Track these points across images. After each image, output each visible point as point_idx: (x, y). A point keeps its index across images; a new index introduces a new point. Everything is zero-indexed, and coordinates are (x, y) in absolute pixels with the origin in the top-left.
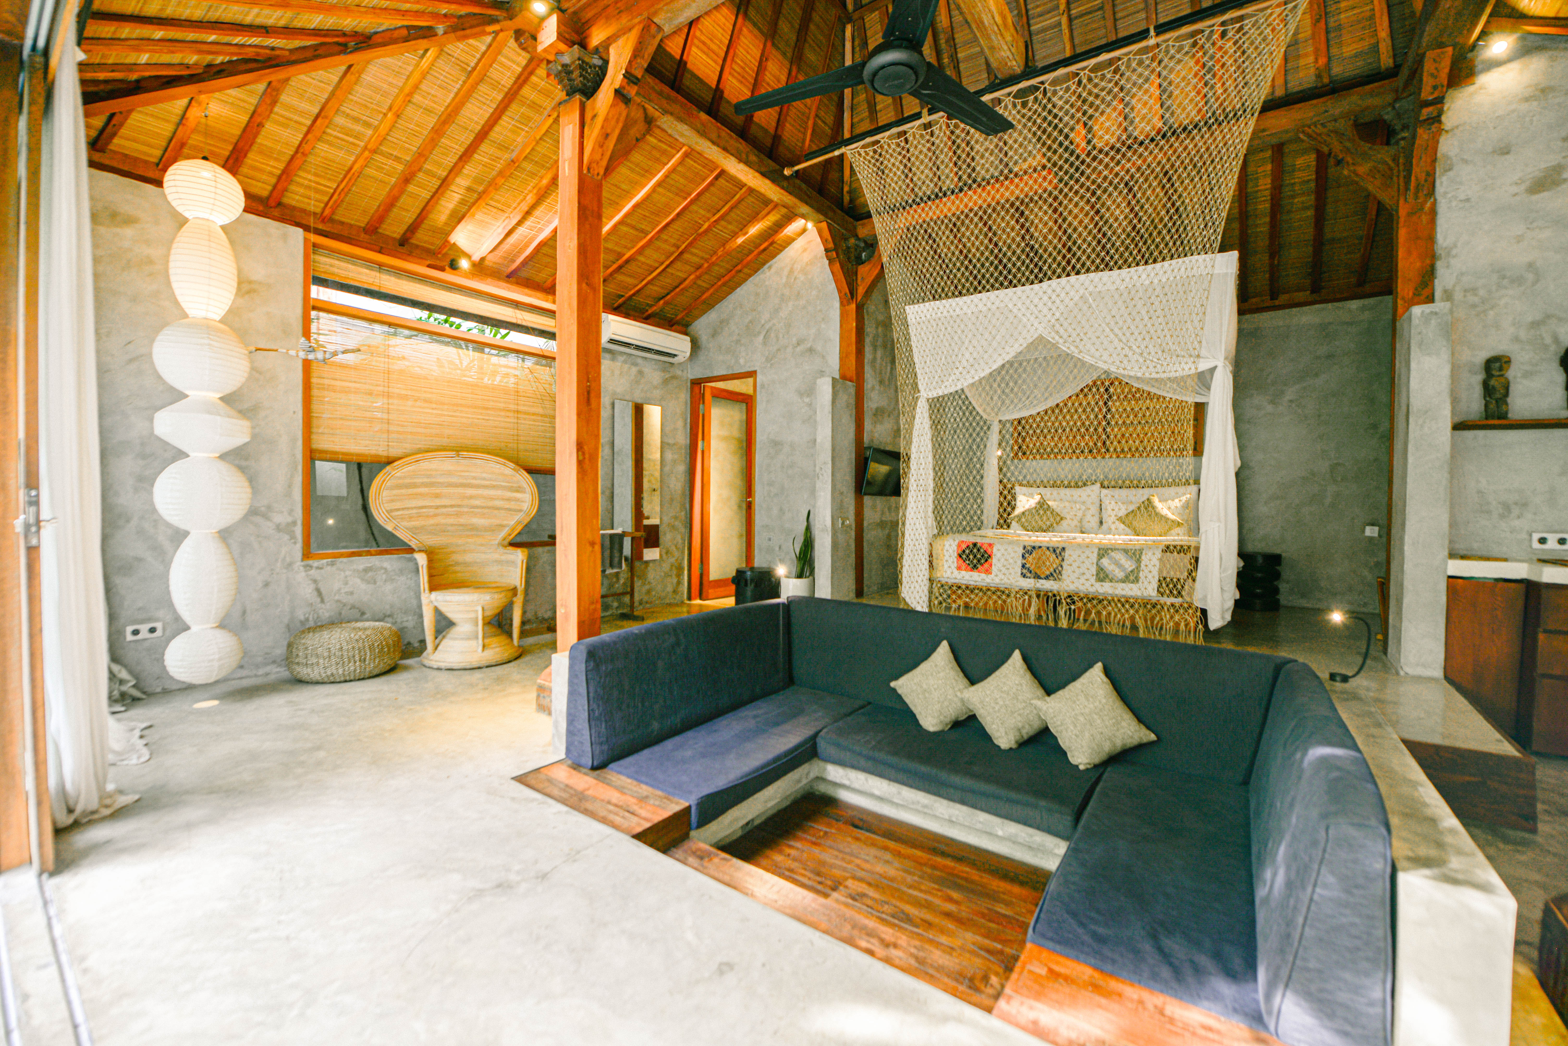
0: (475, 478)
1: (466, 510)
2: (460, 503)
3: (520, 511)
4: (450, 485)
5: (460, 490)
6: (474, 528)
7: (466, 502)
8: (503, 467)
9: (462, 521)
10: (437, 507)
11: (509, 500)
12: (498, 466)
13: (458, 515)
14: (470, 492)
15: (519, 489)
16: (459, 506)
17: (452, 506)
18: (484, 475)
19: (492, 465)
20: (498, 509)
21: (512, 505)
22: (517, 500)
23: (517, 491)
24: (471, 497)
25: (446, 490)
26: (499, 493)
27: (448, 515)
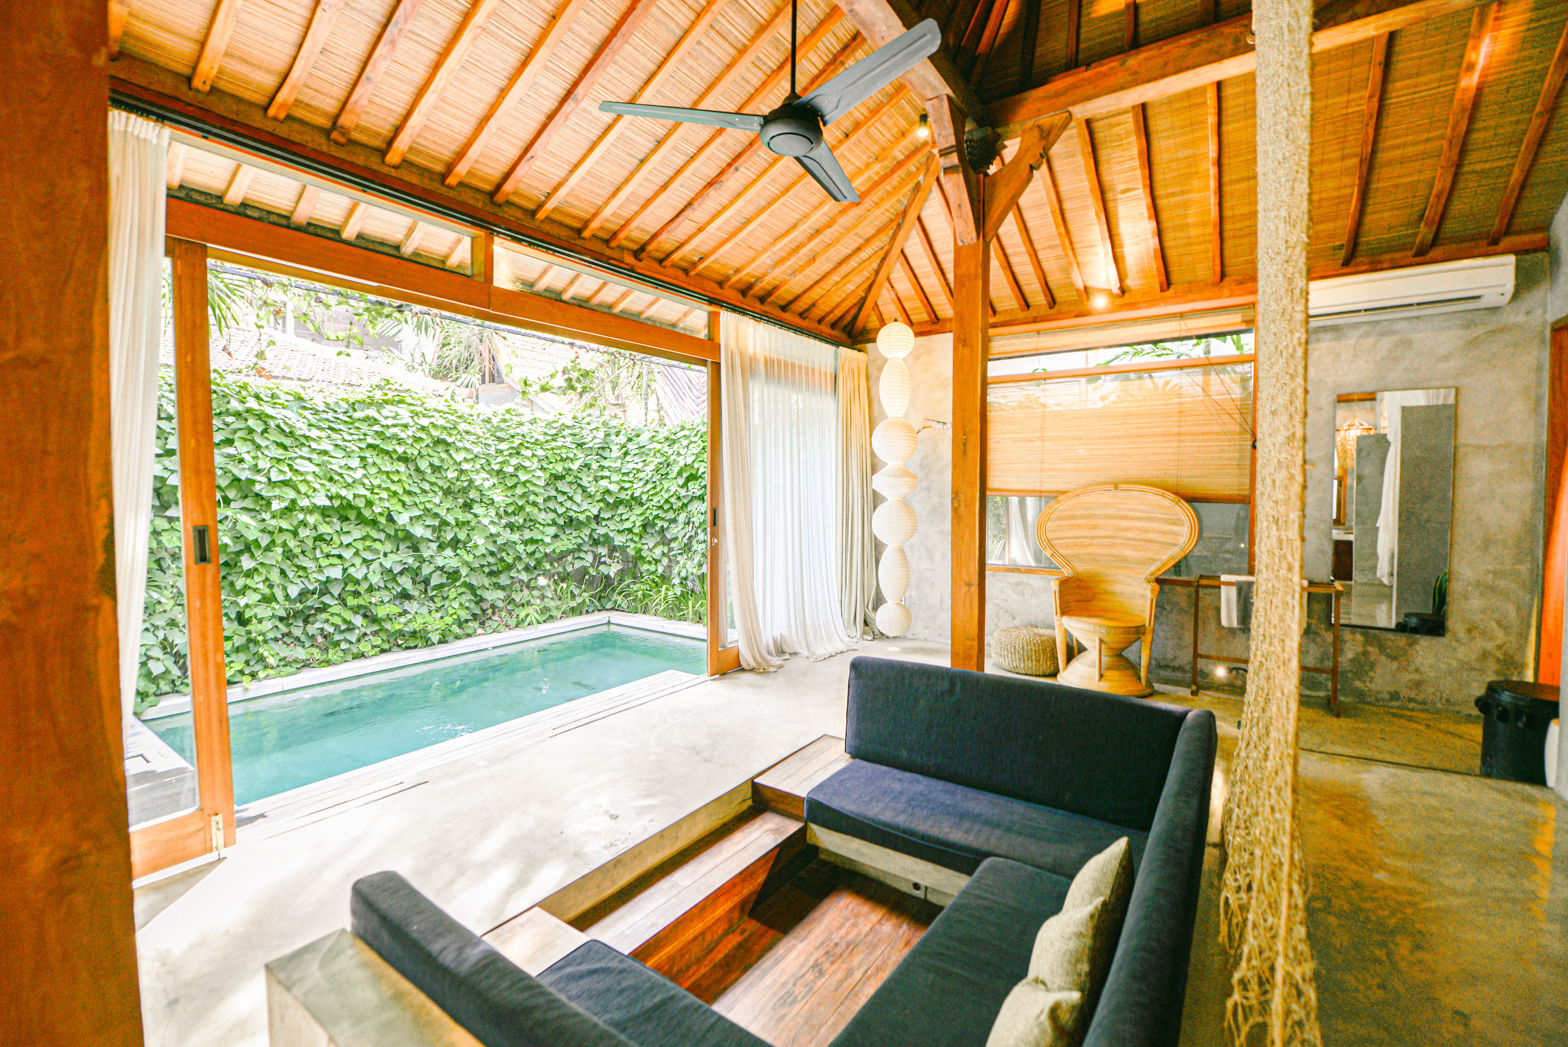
0: (1131, 510)
1: (1119, 541)
2: (1114, 534)
3: (1175, 545)
4: (1107, 517)
5: (1116, 522)
6: (1124, 560)
7: (1121, 534)
8: (1160, 499)
9: (1115, 552)
10: (1093, 538)
11: (1164, 533)
12: (1156, 497)
13: (1112, 545)
14: (1124, 523)
15: (1177, 522)
16: (1113, 537)
17: (1106, 537)
18: (1141, 507)
19: (1150, 496)
20: (1152, 542)
21: (1169, 539)
22: (1173, 533)
23: (1175, 524)
24: (1126, 529)
25: (1101, 522)
26: (1156, 525)
27: (1101, 545)
